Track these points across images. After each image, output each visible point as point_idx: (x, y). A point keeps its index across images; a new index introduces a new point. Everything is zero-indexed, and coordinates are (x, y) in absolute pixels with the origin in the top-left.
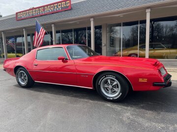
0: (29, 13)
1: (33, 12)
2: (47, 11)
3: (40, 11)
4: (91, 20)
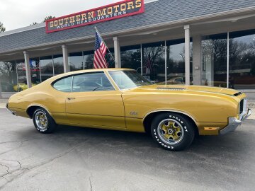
0: (69, 21)
1: (75, 19)
2: (101, 17)
3: (89, 18)
4: (184, 28)
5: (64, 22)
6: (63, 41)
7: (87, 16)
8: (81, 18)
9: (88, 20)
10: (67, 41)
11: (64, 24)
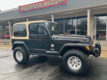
0: (30, 7)
1: (33, 6)
2: (45, 5)
4: (87, 11)
7: (39, 5)
8: (36, 5)
11: (28, 8)
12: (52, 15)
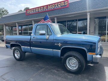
2: (49, 8)
3: (44, 9)
4: (88, 14)
5: (34, 10)
6: (33, 19)
7: (43, 8)
8: (41, 9)
9: (44, 10)
10: (35, 19)
11: (33, 11)
12: (56, 18)
